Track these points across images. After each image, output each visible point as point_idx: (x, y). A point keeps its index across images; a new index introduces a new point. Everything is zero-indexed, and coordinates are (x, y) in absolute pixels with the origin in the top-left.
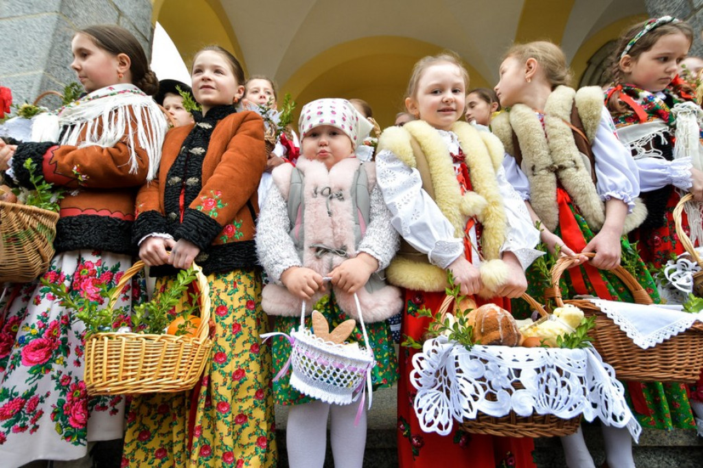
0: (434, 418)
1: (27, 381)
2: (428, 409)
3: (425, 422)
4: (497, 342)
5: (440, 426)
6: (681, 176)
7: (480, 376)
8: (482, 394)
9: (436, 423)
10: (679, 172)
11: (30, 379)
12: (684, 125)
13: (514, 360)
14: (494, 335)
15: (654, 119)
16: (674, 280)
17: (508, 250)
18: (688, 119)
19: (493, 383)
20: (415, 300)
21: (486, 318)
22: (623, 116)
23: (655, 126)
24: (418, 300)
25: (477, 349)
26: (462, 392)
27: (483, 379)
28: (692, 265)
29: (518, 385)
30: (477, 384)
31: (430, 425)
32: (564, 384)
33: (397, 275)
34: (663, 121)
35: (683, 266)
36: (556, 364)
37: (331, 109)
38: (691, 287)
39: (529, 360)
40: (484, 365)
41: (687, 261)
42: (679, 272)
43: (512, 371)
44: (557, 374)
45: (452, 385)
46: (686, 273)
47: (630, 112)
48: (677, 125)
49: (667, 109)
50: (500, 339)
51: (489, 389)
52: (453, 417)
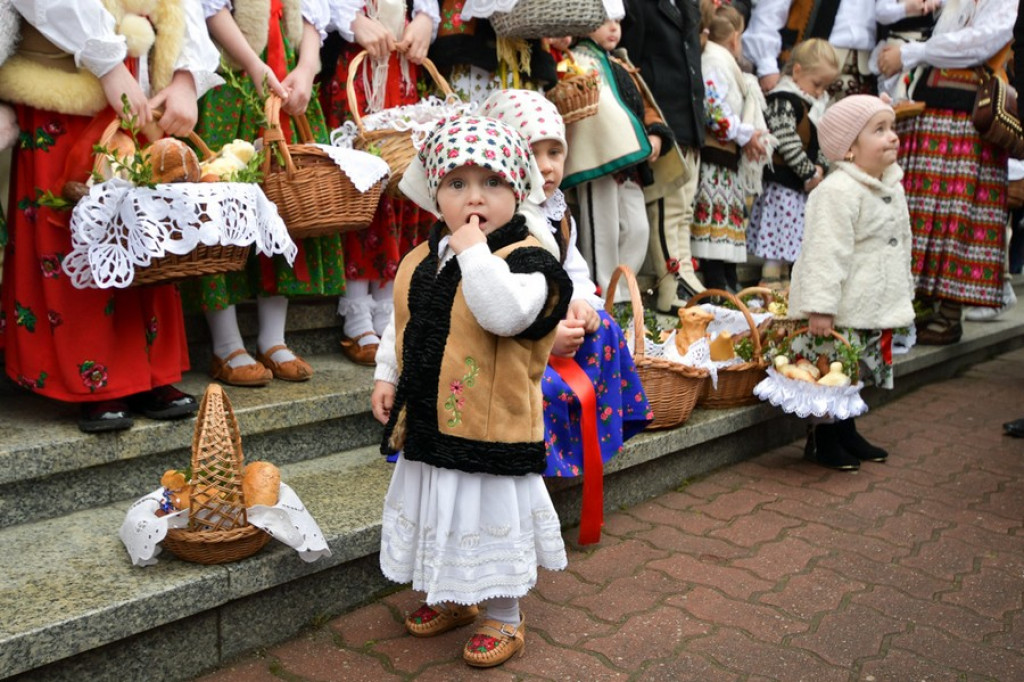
0: (109, 273)
2: (102, 264)
3: (100, 278)
4: (182, 179)
5: (118, 279)
7: (163, 217)
8: (167, 235)
9: (113, 276)
13: (200, 196)
14: (178, 171)
17: (186, 69)
19: (179, 223)
20: (48, 128)
21: (166, 155)
24: (52, 128)
25: (162, 188)
26: (147, 235)
27: (167, 219)
29: (205, 218)
30: (162, 225)
31: (106, 280)
32: (242, 215)
33: (16, 84)
36: (235, 197)
39: (213, 194)
40: (169, 205)
43: (199, 207)
44: (236, 207)
45: (130, 233)
50: (185, 175)
51: (174, 229)
52: (134, 265)
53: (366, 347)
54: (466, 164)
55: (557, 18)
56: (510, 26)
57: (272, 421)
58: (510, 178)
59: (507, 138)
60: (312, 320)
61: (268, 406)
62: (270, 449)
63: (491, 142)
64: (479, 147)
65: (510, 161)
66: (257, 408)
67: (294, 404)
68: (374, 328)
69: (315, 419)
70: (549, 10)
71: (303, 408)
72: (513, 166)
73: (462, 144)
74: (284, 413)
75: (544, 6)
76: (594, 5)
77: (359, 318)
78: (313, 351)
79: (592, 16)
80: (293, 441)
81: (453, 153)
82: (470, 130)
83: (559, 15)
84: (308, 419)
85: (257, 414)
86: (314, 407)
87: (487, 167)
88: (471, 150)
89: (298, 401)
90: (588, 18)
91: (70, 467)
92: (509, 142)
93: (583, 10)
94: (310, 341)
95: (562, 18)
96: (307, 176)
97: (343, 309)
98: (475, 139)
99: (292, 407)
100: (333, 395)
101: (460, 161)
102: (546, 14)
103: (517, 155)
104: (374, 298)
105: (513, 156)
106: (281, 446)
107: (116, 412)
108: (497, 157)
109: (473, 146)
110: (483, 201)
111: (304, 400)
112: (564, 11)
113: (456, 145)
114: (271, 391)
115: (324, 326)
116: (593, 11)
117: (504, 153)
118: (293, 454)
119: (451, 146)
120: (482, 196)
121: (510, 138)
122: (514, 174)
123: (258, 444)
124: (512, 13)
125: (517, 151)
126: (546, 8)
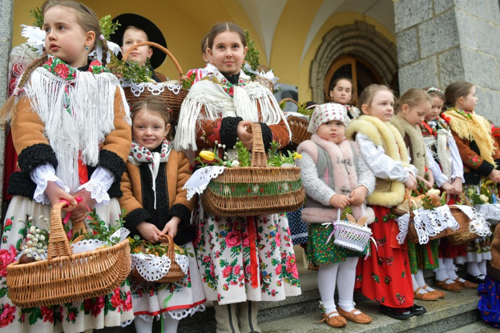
1: (231, 256)
5: (424, 241)
7: (435, 219)
8: (437, 225)
9: (423, 240)
11: (233, 254)
14: (437, 203)
19: (440, 221)
21: (432, 198)
25: (434, 210)
30: (435, 222)
37: (340, 112)
40: (437, 215)
43: (445, 215)
45: (426, 225)
51: (438, 223)
52: (429, 236)
91: (400, 331)
107: (407, 312)
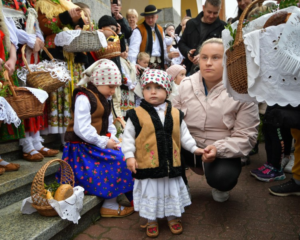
6: (32, 43)
10: (31, 40)
12: (31, 18)
15: (21, 10)
16: (20, 77)
18: (32, 16)
22: (9, 3)
23: (20, 14)
28: (27, 71)
34: (24, 13)
35: (23, 71)
38: (26, 80)
41: (25, 69)
42: (22, 74)
46: (25, 74)
47: (13, 2)
48: (28, 17)
49: (26, 8)
53: (34, 155)
54: (150, 82)
55: (85, 48)
56: (69, 50)
57: (10, 187)
58: (164, 87)
59: (163, 75)
60: (11, 148)
61: (8, 182)
62: (8, 198)
63: (158, 76)
64: (154, 78)
65: (165, 82)
66: (4, 183)
67: (17, 179)
68: (35, 148)
69: (25, 183)
70: (82, 45)
71: (20, 180)
72: (165, 83)
73: (150, 77)
74: (14, 183)
75: (80, 44)
76: (97, 44)
77: (28, 145)
78: (11, 160)
79: (97, 47)
80: (17, 193)
81: (147, 79)
82: (152, 73)
83: (85, 47)
84: (23, 184)
85: (4, 186)
86: (25, 179)
87: (157, 83)
88: (152, 78)
89: (19, 178)
90: (95, 48)
92: (164, 76)
93: (93, 45)
94: (9, 156)
95: (87, 48)
96: (21, 98)
97: (22, 143)
98: (154, 75)
99: (17, 181)
100: (31, 174)
101: (148, 81)
102: (81, 46)
103: (167, 80)
104: (32, 137)
105: (165, 80)
106: (12, 196)
108: (160, 80)
109: (153, 77)
110: (155, 93)
111: (21, 177)
112: (87, 45)
113: (148, 77)
114: (5, 176)
115: (16, 150)
116: (97, 46)
117: (162, 79)
118: (17, 198)
119: (147, 77)
120: (155, 92)
121: (164, 75)
122: (165, 85)
123: (4, 197)
124: (70, 46)
125: (167, 79)
126: (81, 45)
